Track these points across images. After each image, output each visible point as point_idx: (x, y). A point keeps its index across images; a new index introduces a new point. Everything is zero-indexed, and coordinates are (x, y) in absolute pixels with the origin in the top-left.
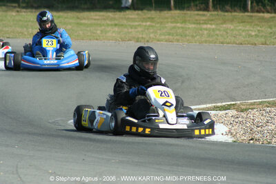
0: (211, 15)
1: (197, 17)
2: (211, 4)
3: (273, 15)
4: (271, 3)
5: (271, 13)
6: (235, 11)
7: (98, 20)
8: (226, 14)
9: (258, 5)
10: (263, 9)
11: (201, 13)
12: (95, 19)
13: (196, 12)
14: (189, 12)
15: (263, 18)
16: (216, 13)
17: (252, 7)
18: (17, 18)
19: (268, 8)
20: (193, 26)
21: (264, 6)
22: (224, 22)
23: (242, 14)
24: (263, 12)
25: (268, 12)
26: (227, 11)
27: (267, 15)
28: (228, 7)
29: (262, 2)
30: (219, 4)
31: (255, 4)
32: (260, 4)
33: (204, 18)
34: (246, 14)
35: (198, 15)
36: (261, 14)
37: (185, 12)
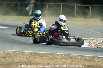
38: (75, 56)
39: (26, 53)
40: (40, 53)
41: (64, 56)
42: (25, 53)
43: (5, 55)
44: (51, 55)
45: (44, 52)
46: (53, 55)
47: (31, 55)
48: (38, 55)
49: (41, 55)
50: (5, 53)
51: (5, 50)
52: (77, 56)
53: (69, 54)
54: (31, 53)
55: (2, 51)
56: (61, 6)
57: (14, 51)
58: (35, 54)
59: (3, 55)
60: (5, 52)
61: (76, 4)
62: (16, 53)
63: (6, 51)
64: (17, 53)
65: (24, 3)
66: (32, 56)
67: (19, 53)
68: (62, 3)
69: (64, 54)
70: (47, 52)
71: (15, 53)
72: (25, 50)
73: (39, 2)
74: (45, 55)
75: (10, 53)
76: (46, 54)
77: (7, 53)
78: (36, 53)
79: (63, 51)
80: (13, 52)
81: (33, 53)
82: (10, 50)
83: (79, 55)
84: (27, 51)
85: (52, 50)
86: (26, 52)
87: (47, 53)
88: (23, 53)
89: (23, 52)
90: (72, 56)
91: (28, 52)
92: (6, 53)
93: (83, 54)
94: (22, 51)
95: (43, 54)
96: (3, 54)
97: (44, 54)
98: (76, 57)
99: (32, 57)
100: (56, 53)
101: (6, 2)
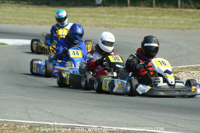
0: (155, 10)
1: (145, 12)
2: (154, 3)
3: (195, 10)
6: (170, 7)
7: (80, 13)
8: (164, 9)
9: (185, 4)
10: (188, 6)
11: (148, 8)
12: (78, 13)
13: (144, 8)
14: (140, 8)
15: (188, 12)
16: (157, 9)
17: (181, 5)
19: (192, 5)
21: (189, 4)
22: (163, 15)
23: (174, 9)
24: (188, 8)
25: (192, 8)
30: (160, 3)
31: (183, 3)
32: (187, 3)
33: (150, 12)
34: (178, 9)
35: (145, 10)
36: (187, 10)
37: (137, 8)
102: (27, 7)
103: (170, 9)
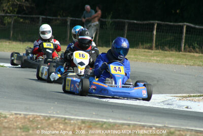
0: (154, 52)
1: (145, 53)
2: (154, 45)
3: (201, 55)
4: (200, 46)
5: (199, 53)
6: (172, 51)
8: (166, 52)
9: (189, 47)
10: (193, 50)
11: (147, 50)
13: (143, 50)
14: (137, 50)
15: (194, 56)
16: (158, 51)
17: (184, 49)
18: (10, 46)
19: (197, 50)
20: (144, 58)
21: (194, 48)
22: (166, 57)
23: (179, 53)
24: (194, 53)
25: (197, 52)
26: (166, 50)
27: (196, 54)
28: (166, 48)
29: (193, 45)
30: (160, 45)
31: (187, 46)
32: (191, 46)
33: (150, 54)
34: (181, 53)
35: (145, 52)
36: (192, 54)
37: (135, 49)
38: (179, 131)
39: (72, 122)
40: (102, 121)
41: (154, 128)
42: (70, 119)
43: (28, 123)
44: (127, 127)
45: (111, 120)
46: (131, 126)
47: (83, 125)
48: (98, 126)
49: (104, 126)
50: (27, 120)
51: (27, 113)
52: (183, 131)
53: (165, 126)
54: (83, 122)
55: (20, 114)
56: (155, 27)
57: (48, 115)
58: (92, 124)
59: (22, 123)
60: (28, 117)
61: (185, 23)
62: (52, 119)
63: (31, 116)
64: (54, 119)
65: (80, 19)
66: (85, 127)
67: (56, 120)
68: (157, 22)
69: (154, 126)
70: (119, 119)
71: (49, 119)
72: (72, 115)
73: (110, 18)
74: (113, 126)
75: (38, 120)
76: (115, 124)
77: (31, 119)
78: (95, 122)
79: (153, 119)
80: (44, 117)
81: (88, 122)
82: (38, 114)
83: (188, 128)
84: (76, 115)
85: (130, 117)
86: (72, 119)
87: (118, 123)
88: (66, 121)
89: (65, 119)
90: (172, 130)
91: (78, 119)
92: (29, 119)
93: (196, 127)
94: (64, 115)
95: (109, 124)
96: (23, 121)
97: (111, 123)
98: (180, 134)
99: (86, 129)
100: (139, 122)
101: (44, 17)
102: (10, 43)
103: (172, 52)
